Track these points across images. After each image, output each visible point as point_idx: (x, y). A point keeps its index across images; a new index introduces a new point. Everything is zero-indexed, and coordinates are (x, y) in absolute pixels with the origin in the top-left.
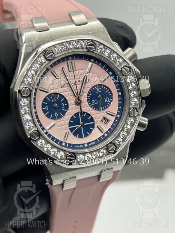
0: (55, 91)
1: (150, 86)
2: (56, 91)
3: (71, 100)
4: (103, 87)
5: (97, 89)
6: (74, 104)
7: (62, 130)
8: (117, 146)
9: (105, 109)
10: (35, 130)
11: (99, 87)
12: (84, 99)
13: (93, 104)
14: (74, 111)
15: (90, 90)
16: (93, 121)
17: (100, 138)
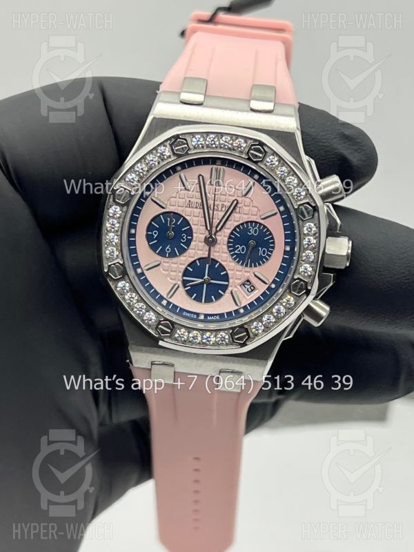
1: (350, 251)
2: (179, 210)
3: (199, 233)
4: (263, 229)
5: (250, 229)
6: (203, 240)
7: (168, 278)
8: (251, 335)
9: (255, 266)
10: (118, 263)
11: (255, 226)
12: (223, 237)
13: (236, 252)
14: (199, 252)
15: (238, 226)
16: (228, 281)
17: (229, 314)
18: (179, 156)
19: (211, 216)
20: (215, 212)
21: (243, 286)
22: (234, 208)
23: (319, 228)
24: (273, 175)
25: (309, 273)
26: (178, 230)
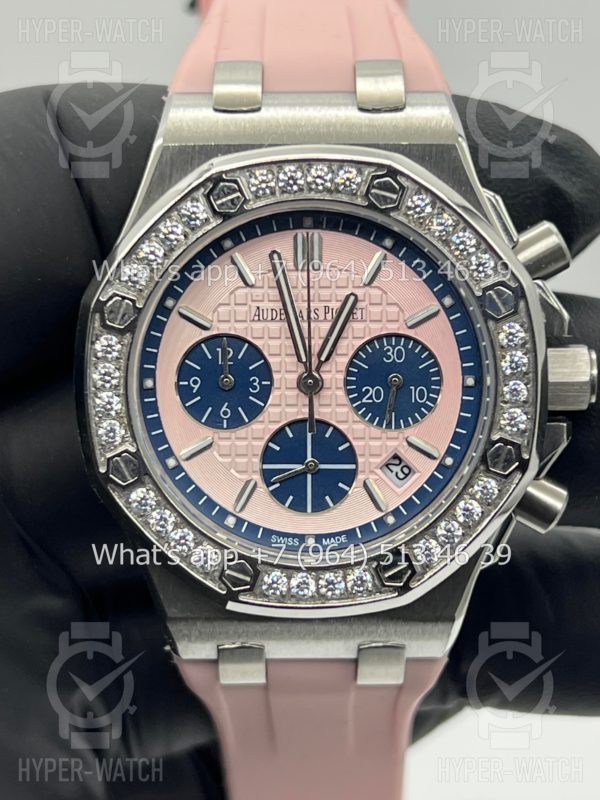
0: (235, 329)
1: (595, 372)
2: (238, 329)
3: (285, 371)
4: (414, 347)
5: (388, 350)
6: (295, 386)
7: (233, 471)
9: (407, 425)
10: (126, 451)
11: (398, 344)
12: (334, 375)
13: (364, 400)
14: (289, 410)
15: (362, 348)
16: (355, 462)
17: (365, 528)
18: (226, 217)
19: (306, 335)
20: (313, 325)
21: (386, 469)
22: (351, 312)
23: (531, 330)
24: (422, 233)
25: (522, 426)
26: (240, 369)
